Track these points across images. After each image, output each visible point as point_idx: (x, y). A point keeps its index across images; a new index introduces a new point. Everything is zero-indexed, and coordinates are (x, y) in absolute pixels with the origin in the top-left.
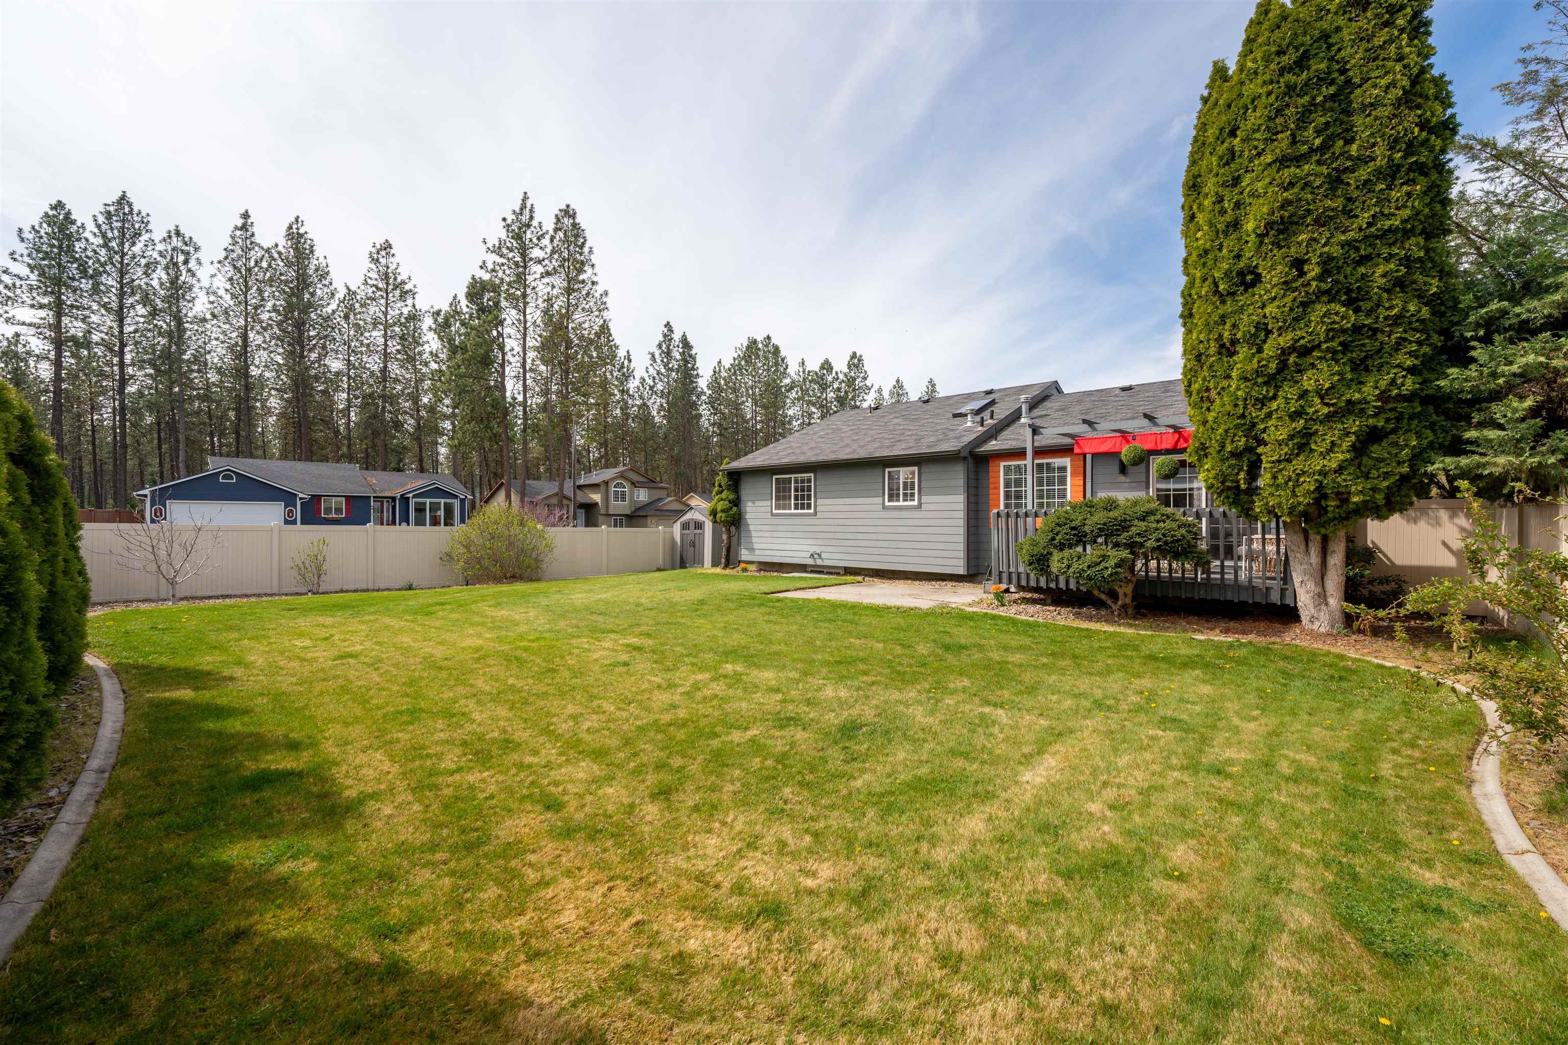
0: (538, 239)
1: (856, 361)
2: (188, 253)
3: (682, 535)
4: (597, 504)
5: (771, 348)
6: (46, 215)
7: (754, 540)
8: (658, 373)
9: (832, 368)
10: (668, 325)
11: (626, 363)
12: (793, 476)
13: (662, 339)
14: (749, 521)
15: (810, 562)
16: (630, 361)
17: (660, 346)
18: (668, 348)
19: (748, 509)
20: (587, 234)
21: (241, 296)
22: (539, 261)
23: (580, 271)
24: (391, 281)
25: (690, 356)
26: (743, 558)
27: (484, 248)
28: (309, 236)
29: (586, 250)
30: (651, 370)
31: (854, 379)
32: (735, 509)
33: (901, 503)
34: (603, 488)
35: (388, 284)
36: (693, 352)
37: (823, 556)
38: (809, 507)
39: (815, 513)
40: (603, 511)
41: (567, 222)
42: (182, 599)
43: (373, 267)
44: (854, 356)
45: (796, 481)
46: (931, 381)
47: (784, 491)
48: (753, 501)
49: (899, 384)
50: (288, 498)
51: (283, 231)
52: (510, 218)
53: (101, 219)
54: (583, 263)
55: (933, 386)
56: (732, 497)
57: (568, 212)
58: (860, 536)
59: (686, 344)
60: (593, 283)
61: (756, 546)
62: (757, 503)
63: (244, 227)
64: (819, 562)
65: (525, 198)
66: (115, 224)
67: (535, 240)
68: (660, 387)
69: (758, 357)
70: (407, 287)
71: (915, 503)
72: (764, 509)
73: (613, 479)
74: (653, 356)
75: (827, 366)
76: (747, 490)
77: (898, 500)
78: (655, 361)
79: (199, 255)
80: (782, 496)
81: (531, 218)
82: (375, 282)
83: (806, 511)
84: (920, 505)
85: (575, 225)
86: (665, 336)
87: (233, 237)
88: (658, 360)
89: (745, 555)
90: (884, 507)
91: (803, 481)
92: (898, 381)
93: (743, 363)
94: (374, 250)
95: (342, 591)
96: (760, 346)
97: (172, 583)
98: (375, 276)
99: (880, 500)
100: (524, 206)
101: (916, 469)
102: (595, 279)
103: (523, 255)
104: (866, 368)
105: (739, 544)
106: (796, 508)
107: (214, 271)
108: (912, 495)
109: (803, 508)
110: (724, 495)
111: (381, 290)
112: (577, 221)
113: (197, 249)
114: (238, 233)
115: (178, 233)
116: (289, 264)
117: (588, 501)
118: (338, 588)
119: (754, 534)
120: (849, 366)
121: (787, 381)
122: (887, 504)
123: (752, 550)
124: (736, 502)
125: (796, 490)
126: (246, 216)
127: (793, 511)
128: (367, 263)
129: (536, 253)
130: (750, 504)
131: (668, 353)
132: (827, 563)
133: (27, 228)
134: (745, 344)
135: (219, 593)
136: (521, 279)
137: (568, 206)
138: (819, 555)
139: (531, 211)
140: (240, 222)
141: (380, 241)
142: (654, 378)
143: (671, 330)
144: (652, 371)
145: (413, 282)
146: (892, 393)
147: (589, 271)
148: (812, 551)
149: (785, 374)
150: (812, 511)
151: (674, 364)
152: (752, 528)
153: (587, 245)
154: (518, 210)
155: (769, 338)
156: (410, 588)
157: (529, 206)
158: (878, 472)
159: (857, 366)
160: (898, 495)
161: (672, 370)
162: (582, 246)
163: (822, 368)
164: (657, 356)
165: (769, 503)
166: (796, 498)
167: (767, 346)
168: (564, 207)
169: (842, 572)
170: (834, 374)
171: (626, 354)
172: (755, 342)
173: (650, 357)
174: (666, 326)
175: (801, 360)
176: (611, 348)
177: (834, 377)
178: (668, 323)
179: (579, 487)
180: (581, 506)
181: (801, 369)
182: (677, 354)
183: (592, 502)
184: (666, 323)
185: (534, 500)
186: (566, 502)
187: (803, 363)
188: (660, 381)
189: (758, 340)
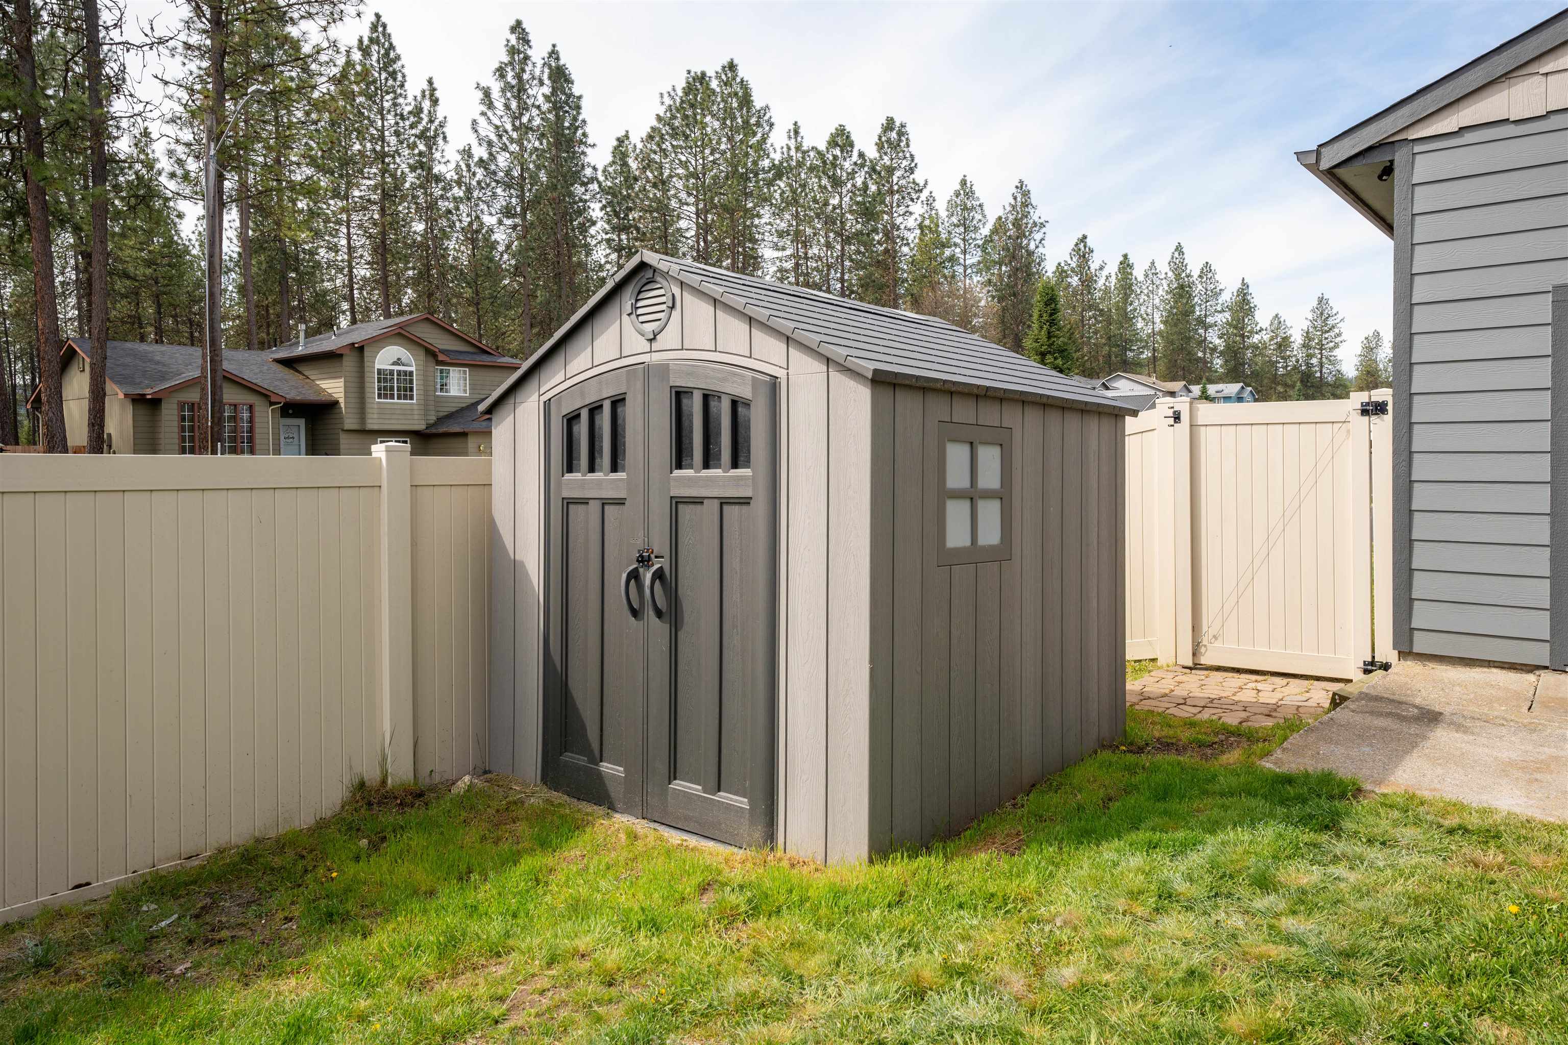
1: (894, 135)
4: (336, 403)
5: (735, 90)
8: (500, 131)
9: (852, 145)
10: (517, 27)
11: (426, 105)
13: (506, 59)
16: (435, 102)
17: (501, 72)
18: (519, 78)
30: (482, 121)
31: (890, 170)
34: (349, 363)
36: (575, 94)
40: (350, 422)
44: (889, 125)
46: (1021, 186)
49: (965, 189)
55: (1026, 194)
59: (559, 73)
68: (503, 160)
69: (709, 108)
73: (375, 341)
74: (487, 93)
75: (841, 140)
78: (491, 106)
86: (512, 51)
88: (499, 104)
92: (964, 183)
93: (678, 122)
96: (714, 84)
104: (912, 149)
117: (308, 396)
120: (880, 146)
121: (765, 165)
131: (520, 90)
142: (490, 144)
143: (524, 39)
144: (487, 130)
146: (952, 206)
149: (763, 146)
151: (533, 117)
155: (732, 66)
159: (895, 146)
161: (529, 129)
163: (833, 143)
164: (496, 94)
167: (727, 85)
170: (855, 157)
171: (425, 86)
172: (702, 78)
173: (480, 95)
174: (513, 30)
175: (792, 127)
176: (393, 75)
177: (855, 164)
178: (519, 23)
179: (290, 363)
180: (291, 409)
181: (792, 143)
182: (539, 93)
183: (322, 398)
184: (512, 22)
185: (149, 392)
186: (230, 395)
187: (796, 132)
188: (505, 148)
189: (710, 73)
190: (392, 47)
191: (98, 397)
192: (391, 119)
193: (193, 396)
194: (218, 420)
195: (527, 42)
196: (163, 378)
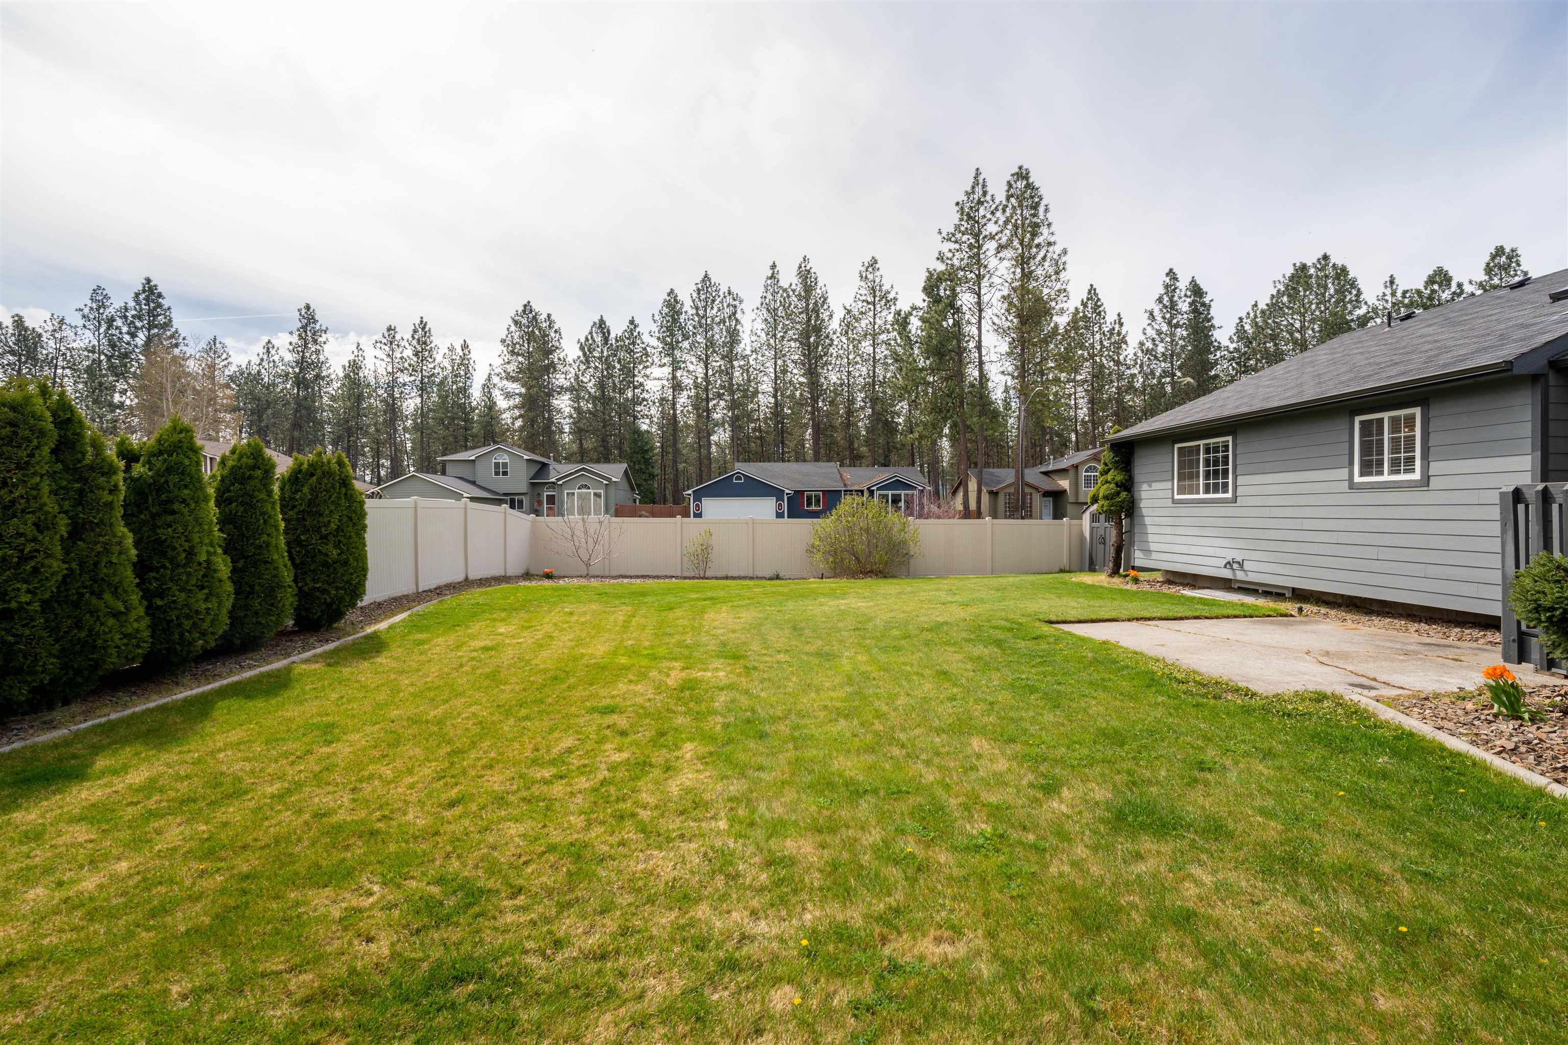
0: (993, 213)
1: (1503, 259)
2: (735, 307)
3: (1092, 529)
4: (1065, 491)
5: (1330, 271)
6: (665, 301)
7: (1151, 538)
8: (1159, 332)
10: (1170, 273)
11: (1117, 327)
12: (1202, 443)
13: (1163, 291)
14: (1145, 512)
15: (1227, 574)
16: (1121, 325)
17: (1160, 301)
18: (1171, 300)
19: (1144, 495)
20: (1042, 191)
21: (772, 332)
22: (992, 237)
23: (1034, 235)
24: (878, 293)
25: (1204, 304)
26: (1138, 563)
27: (940, 237)
28: (812, 271)
29: (1041, 209)
30: (1149, 329)
32: (1124, 494)
33: (1386, 477)
34: (1072, 473)
35: (875, 297)
36: (1207, 300)
37: (1247, 565)
38: (1225, 488)
39: (1235, 499)
40: (1071, 499)
41: (1021, 184)
42: (593, 577)
43: (863, 284)
44: (1498, 253)
45: (1207, 451)
47: (1191, 467)
48: (1149, 483)
50: (777, 493)
51: (795, 271)
52: (962, 198)
53: (695, 295)
54: (1037, 225)
56: (1119, 478)
57: (1022, 175)
58: (1309, 536)
59: (1197, 291)
60: (1050, 244)
61: (1153, 547)
62: (1155, 486)
63: (772, 277)
64: (1240, 576)
65: (978, 173)
66: (703, 297)
67: (989, 216)
69: (1308, 287)
70: (891, 296)
71: (1416, 476)
72: (1161, 494)
73: (1084, 462)
74: (1151, 314)
75: (1441, 278)
76: (1144, 466)
77: (1381, 473)
78: (1154, 319)
79: (743, 306)
80: (1187, 474)
81: (985, 193)
82: (864, 298)
83: (1220, 495)
84: (1426, 479)
85: (1029, 186)
86: (1167, 286)
87: (766, 287)
88: (1159, 318)
89: (1139, 559)
90: (1352, 486)
91: (1216, 450)
93: (1285, 299)
94: (863, 269)
95: (727, 578)
96: (1312, 271)
97: (588, 565)
98: (863, 292)
99: (1344, 473)
100: (976, 183)
101: (1417, 411)
102: (1052, 239)
103: (976, 236)
105: (1132, 543)
106: (1207, 491)
107: (754, 316)
108: (1410, 460)
109: (1216, 491)
110: (1109, 477)
111: (868, 303)
112: (1031, 180)
113: (741, 302)
114: (769, 282)
115: (729, 293)
116: (799, 297)
117: (1055, 488)
118: (724, 574)
119: (1150, 529)
120: (1488, 270)
121: (1362, 311)
122: (1357, 479)
123: (1147, 552)
124: (1127, 485)
125: (1207, 462)
126: (774, 266)
127: (1202, 496)
128: (858, 282)
129: (991, 228)
130: (1145, 487)
131: (1173, 305)
132: (1252, 577)
133: (657, 313)
134: (1290, 271)
135: (655, 574)
136: (976, 260)
137: (1020, 168)
138: (1241, 565)
139: (984, 186)
140: (769, 274)
141: (867, 259)
142: (1153, 340)
144: (1151, 332)
145: (895, 290)
147: (1044, 230)
148: (1229, 559)
149: (1357, 302)
150: (1229, 495)
151: (1182, 319)
152: (1148, 521)
153: (1043, 203)
154: (969, 189)
155: (1326, 257)
156: (777, 577)
157: (981, 181)
158: (1341, 424)
160: (1380, 463)
161: (1177, 326)
162: (1035, 207)
163: (1430, 282)
164: (1156, 313)
165: (1168, 485)
166: (1207, 475)
167: (1323, 269)
168: (1017, 170)
169: (1288, 594)
170: (1454, 288)
171: (1116, 318)
172: (1304, 267)
173: (1147, 315)
174: (1167, 275)
175: (1388, 279)
176: (1099, 314)
177: (1454, 293)
178: (1171, 270)
179: (1046, 473)
180: (1047, 494)
181: (1388, 291)
182: (1184, 306)
183: (1060, 489)
184: (1167, 271)
185: (994, 489)
186: (1027, 490)
187: (1392, 282)
188: (1162, 341)
189: (1309, 264)
190: (1099, 300)
191: (979, 492)
192: (1097, 337)
193: (1012, 490)
194: (1024, 502)
195: (1176, 279)
196: (999, 482)
